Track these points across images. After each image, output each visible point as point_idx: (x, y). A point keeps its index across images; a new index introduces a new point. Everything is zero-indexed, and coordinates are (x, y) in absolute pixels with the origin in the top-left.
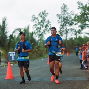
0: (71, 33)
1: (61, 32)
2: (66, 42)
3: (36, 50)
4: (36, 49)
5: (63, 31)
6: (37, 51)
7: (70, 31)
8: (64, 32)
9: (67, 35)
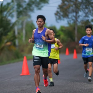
0: (87, 11)
1: (65, 7)
2: (74, 29)
3: (9, 43)
4: (7, 42)
5: (70, 6)
6: (9, 46)
7: (84, 7)
8: (71, 8)
9: (78, 15)
